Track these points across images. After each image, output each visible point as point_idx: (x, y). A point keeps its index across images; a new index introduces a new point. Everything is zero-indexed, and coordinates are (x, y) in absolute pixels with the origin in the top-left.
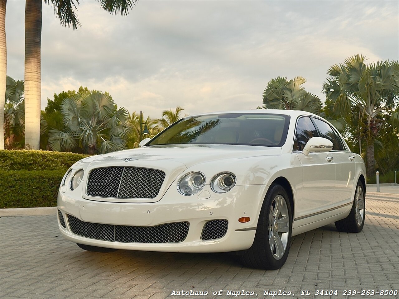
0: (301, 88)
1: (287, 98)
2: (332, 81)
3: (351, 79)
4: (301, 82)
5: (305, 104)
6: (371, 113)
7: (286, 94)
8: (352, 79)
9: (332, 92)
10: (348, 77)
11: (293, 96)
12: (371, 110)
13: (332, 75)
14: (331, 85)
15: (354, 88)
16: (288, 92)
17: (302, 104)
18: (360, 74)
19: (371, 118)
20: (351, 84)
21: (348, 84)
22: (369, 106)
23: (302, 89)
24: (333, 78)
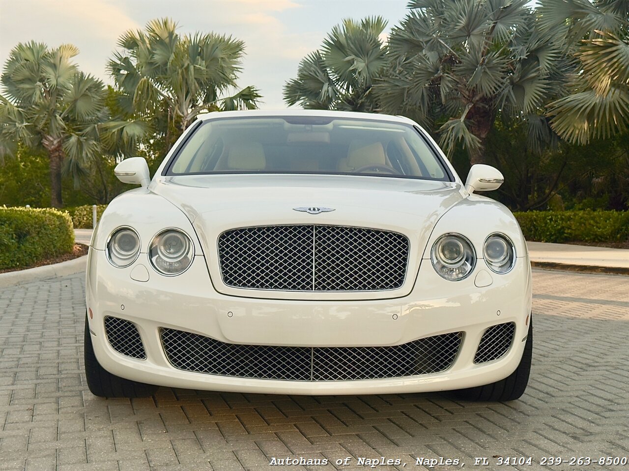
0: (71, 65)
1: (48, 79)
2: (124, 57)
3: (156, 58)
4: (71, 53)
5: (80, 92)
6: (185, 113)
7: (46, 72)
8: (158, 57)
9: (124, 76)
10: (151, 53)
11: (58, 77)
12: (186, 109)
13: (124, 47)
14: (122, 64)
15: (160, 71)
16: (50, 70)
17: (75, 92)
18: (170, 50)
19: (187, 120)
20: (156, 64)
21: (151, 64)
22: (183, 102)
23: (74, 67)
24: (126, 53)
